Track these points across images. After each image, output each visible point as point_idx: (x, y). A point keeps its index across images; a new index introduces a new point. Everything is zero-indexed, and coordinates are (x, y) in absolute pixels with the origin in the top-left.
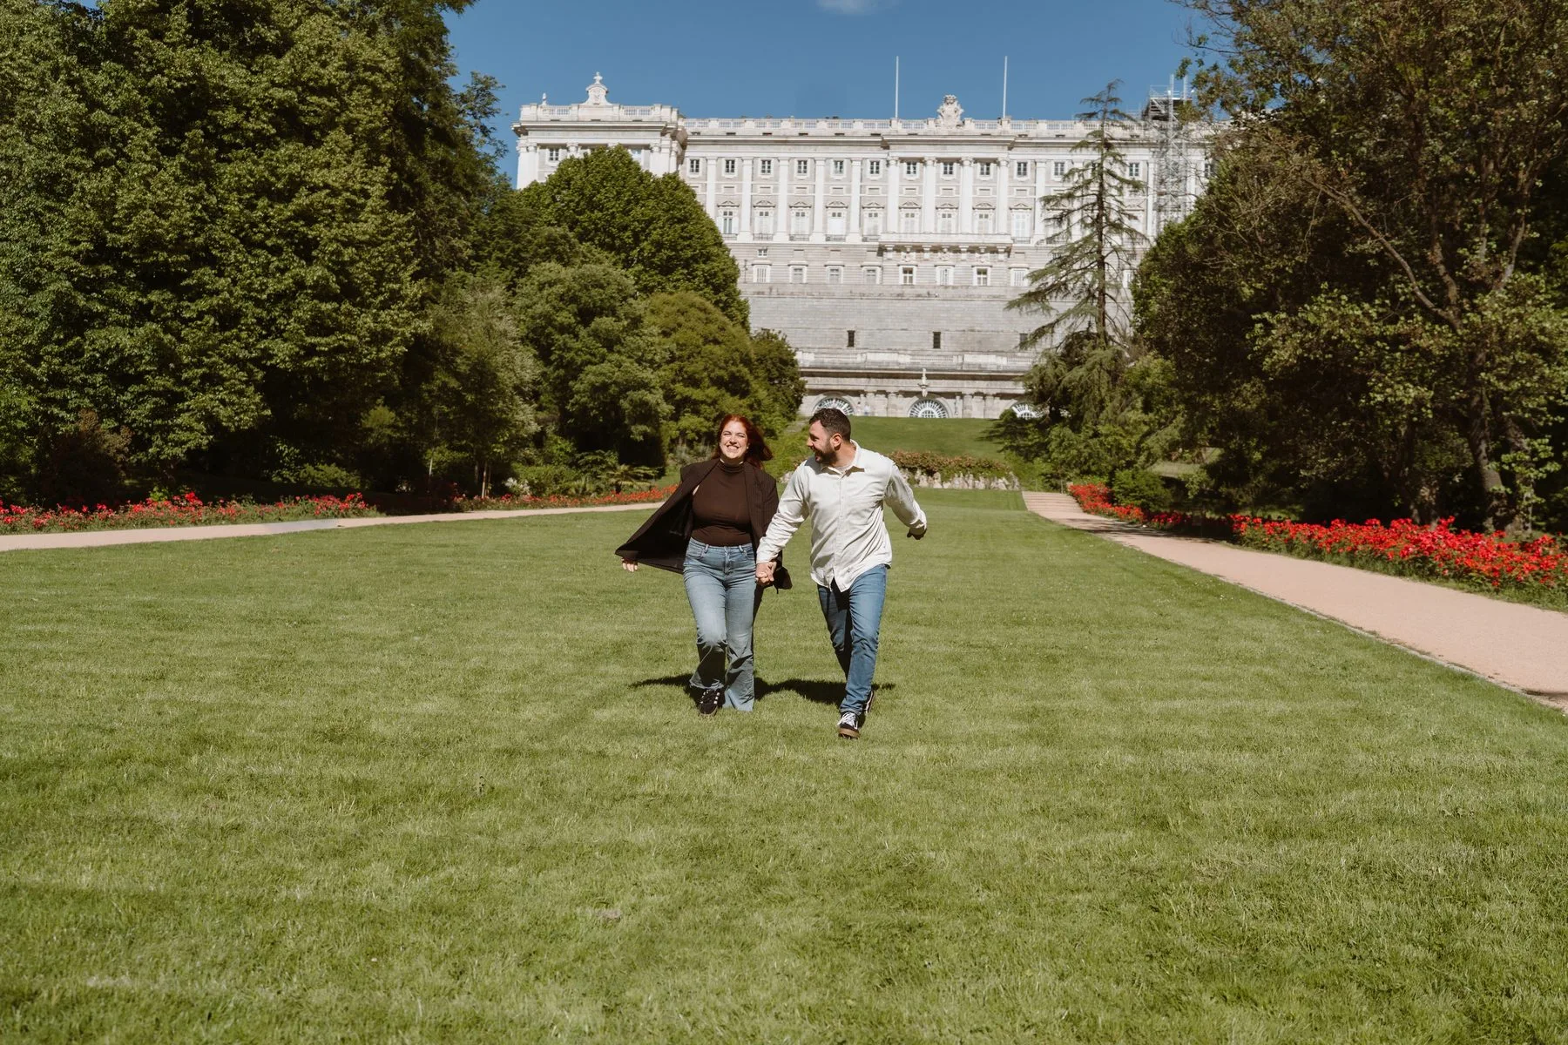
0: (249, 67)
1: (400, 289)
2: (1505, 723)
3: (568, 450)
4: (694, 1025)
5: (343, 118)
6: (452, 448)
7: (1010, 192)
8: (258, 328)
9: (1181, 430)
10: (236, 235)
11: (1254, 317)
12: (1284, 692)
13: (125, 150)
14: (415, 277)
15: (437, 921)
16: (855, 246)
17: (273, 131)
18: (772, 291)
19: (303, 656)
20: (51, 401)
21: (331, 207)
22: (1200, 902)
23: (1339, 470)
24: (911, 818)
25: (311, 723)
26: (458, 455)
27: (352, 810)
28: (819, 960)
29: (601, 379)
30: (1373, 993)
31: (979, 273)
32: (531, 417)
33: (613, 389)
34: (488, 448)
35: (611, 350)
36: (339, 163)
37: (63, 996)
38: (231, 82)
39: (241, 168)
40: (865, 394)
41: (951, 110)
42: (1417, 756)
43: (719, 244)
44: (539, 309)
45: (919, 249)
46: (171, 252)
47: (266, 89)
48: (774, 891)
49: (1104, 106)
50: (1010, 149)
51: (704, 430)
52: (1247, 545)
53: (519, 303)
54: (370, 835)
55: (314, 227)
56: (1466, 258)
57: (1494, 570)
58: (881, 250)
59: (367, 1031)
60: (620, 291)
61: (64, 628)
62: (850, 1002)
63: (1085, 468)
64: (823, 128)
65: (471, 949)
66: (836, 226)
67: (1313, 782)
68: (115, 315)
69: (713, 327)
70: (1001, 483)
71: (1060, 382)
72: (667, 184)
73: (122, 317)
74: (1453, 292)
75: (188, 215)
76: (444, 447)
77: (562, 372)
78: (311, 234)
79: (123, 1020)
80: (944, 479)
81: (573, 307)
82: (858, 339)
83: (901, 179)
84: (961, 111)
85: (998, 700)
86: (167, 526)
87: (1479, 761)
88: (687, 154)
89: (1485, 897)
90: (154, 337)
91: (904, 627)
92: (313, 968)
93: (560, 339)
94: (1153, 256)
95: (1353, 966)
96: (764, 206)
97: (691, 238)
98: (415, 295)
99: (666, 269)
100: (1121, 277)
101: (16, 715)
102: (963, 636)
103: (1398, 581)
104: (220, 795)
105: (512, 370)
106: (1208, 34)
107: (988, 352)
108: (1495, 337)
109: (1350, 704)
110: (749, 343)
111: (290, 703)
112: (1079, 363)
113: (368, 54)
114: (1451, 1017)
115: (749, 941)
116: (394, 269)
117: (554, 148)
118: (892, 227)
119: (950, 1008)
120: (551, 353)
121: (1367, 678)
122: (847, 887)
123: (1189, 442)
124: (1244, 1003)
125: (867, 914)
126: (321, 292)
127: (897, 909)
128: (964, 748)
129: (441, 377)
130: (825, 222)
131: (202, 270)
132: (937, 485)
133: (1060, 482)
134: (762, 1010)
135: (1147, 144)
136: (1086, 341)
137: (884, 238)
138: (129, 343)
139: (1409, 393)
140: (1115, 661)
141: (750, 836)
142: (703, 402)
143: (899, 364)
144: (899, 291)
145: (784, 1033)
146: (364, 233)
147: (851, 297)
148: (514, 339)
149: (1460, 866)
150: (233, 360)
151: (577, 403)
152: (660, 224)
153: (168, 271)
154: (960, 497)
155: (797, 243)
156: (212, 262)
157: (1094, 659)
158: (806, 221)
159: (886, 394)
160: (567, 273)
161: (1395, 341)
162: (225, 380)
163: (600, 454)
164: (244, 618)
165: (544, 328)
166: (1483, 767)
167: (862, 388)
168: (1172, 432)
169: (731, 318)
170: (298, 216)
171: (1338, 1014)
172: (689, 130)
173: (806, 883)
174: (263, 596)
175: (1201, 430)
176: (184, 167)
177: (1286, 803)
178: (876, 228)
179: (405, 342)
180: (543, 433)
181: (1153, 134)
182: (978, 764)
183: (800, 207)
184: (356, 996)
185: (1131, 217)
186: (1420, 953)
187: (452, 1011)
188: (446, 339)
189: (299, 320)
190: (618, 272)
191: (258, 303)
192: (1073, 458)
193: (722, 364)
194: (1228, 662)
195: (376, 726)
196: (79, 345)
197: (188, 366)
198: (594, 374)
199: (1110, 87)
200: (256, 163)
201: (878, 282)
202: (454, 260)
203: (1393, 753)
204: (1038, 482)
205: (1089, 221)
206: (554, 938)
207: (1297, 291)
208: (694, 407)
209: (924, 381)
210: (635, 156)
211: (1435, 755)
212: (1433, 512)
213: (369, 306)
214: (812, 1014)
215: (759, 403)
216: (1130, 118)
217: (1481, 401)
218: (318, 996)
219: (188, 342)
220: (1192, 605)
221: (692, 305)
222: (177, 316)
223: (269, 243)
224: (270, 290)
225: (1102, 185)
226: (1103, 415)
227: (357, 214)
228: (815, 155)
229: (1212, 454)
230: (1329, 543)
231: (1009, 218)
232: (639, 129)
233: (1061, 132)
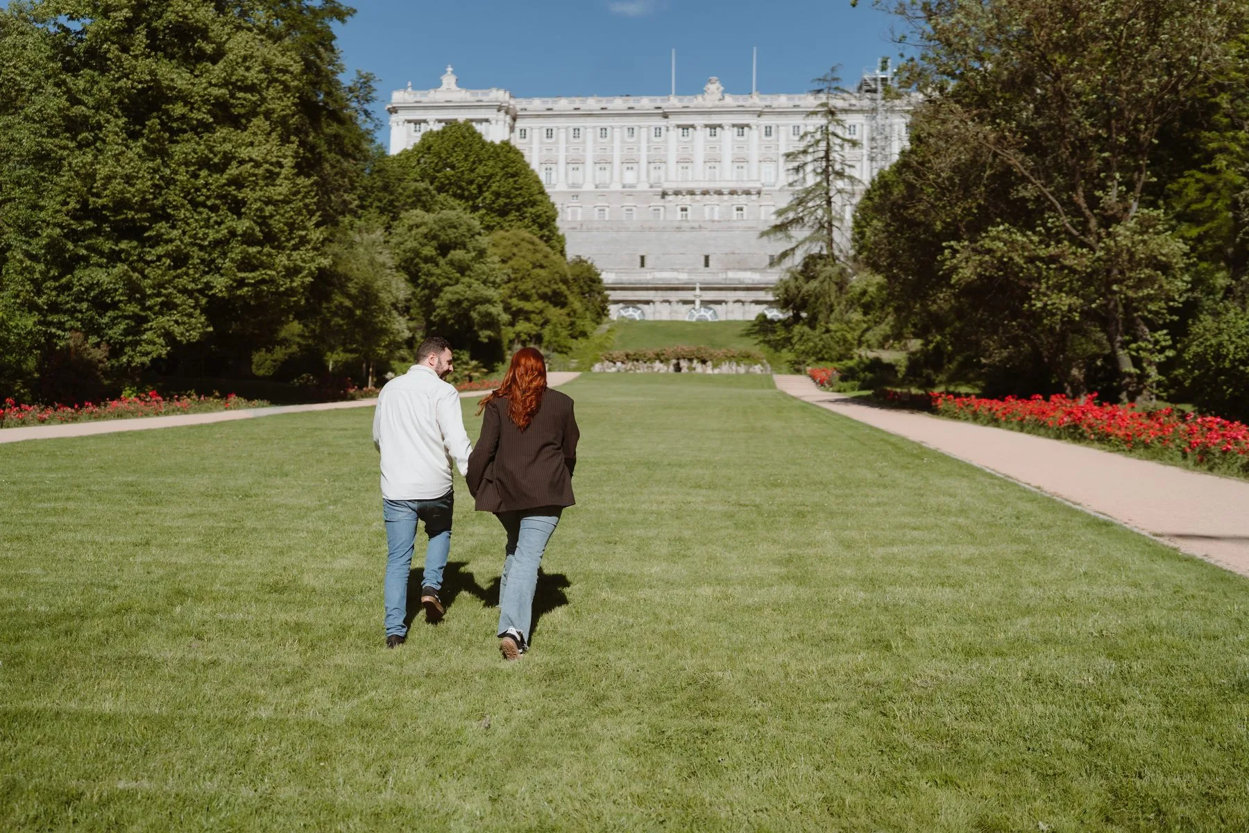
0: (192, 72)
1: (307, 235)
2: (1136, 561)
4: (555, 810)
5: (263, 108)
6: (346, 351)
7: (760, 149)
8: (202, 267)
9: (892, 327)
10: (185, 197)
11: (944, 244)
12: (973, 538)
13: (101, 135)
14: (317, 225)
15: (365, 733)
16: (644, 191)
17: (211, 120)
18: (582, 227)
19: (249, 524)
20: (50, 324)
21: (255, 175)
22: (916, 708)
23: (1009, 358)
24: (703, 645)
25: (260, 578)
26: (350, 356)
27: (296, 646)
28: (642, 758)
29: (457, 296)
30: (1044, 777)
31: (738, 210)
32: (404, 326)
33: (465, 304)
34: (374, 351)
35: (463, 275)
36: (260, 142)
37: (100, 797)
38: (179, 83)
39: (187, 148)
40: (654, 302)
41: (714, 88)
42: (1072, 589)
43: (542, 192)
44: (409, 245)
45: (692, 193)
46: (137, 211)
47: (205, 89)
48: (607, 705)
49: (829, 83)
50: (759, 116)
51: (534, 333)
52: (943, 415)
53: (394, 241)
54: (311, 666)
55: (243, 190)
56: (1101, 198)
57: (1128, 435)
58: (664, 194)
59: (322, 819)
60: (469, 230)
61: (71, 505)
62: (667, 791)
63: (820, 356)
64: (618, 104)
65: (391, 754)
66: (630, 177)
67: (996, 611)
68: (95, 259)
69: (539, 256)
70: (757, 369)
71: (799, 292)
72: (502, 148)
73: (100, 261)
74: (1093, 223)
75: (149, 183)
76: (340, 349)
77: (427, 292)
78: (240, 196)
79: (146, 813)
80: (715, 366)
81: (434, 243)
82: (647, 261)
83: (677, 141)
84: (722, 88)
85: (763, 549)
86: (137, 417)
87: (1117, 592)
88: (517, 125)
89: (1123, 701)
90: (125, 275)
91: (691, 491)
92: (279, 771)
93: (425, 267)
94: (868, 195)
95: (1028, 756)
96: (575, 163)
97: (521, 189)
98: (318, 239)
99: (503, 212)
100: (843, 211)
101: (45, 576)
102: (734, 497)
104: (199, 637)
105: (390, 291)
106: (907, 33)
107: (745, 270)
108: (1125, 256)
109: (1024, 547)
110: (566, 267)
111: (243, 562)
112: (814, 278)
113: (279, 61)
114: (1099, 795)
115: (591, 744)
116: (302, 221)
117: (417, 122)
118: (672, 177)
119: (738, 793)
120: (419, 278)
121: (1035, 526)
122: (660, 700)
123: (897, 335)
124: (950, 787)
125: (676, 722)
126: (249, 239)
127: (696, 717)
128: (739, 588)
129: (338, 299)
130: (621, 173)
131: (160, 224)
132: (709, 371)
133: (802, 367)
134: (603, 798)
135: (861, 111)
136: (819, 261)
137: (666, 186)
138: (107, 280)
139: (1064, 301)
140: (847, 515)
141: (588, 661)
142: (533, 312)
143: (679, 280)
144: (677, 224)
145: (621, 815)
146: (280, 194)
147: (643, 230)
148: (391, 268)
149: (1104, 676)
150: (184, 291)
151: (438, 314)
152: (498, 178)
153: (135, 225)
154: (728, 380)
155: (601, 191)
156: (168, 218)
157: (832, 514)
158: (607, 173)
159: (669, 302)
160: (429, 217)
161: (1052, 259)
162: (178, 305)
164: (202, 494)
165: (412, 259)
166: (1121, 598)
167: (651, 298)
168: (885, 328)
169: (553, 248)
170: (231, 182)
171: (1018, 793)
172: (518, 107)
173: (630, 698)
174: (215, 476)
175: (907, 327)
176: (145, 148)
177: (977, 629)
178: (659, 178)
179: (311, 274)
180: (413, 338)
181: (866, 103)
182: (750, 601)
183: (603, 163)
184: (312, 792)
185: (850, 166)
186: (1077, 745)
187: (381, 803)
188: (340, 269)
189: (232, 260)
190: (467, 217)
191: (202, 248)
192: (811, 348)
193: (547, 283)
194: (931, 514)
195: (308, 580)
196: (70, 282)
197: (150, 296)
198: (451, 293)
199: (833, 70)
200: (198, 144)
201: (662, 218)
202: (345, 209)
203: (1054, 587)
204: (785, 367)
205: (819, 170)
206: (452, 745)
207: (977, 226)
208: (526, 316)
209: (698, 292)
210: (479, 128)
211: (1085, 588)
212: (1082, 387)
213: (284, 248)
214: (640, 800)
215: (575, 311)
216: (848, 92)
217: (1116, 306)
218: (286, 792)
219: (149, 278)
220: (904, 467)
221: (523, 240)
222: (141, 259)
223: (209, 203)
224: (211, 238)
225: (828, 144)
226: (833, 316)
227: (274, 180)
228: (612, 124)
229: (915, 344)
230: (1004, 414)
231: (759, 169)
232: (481, 107)
233: (797, 103)
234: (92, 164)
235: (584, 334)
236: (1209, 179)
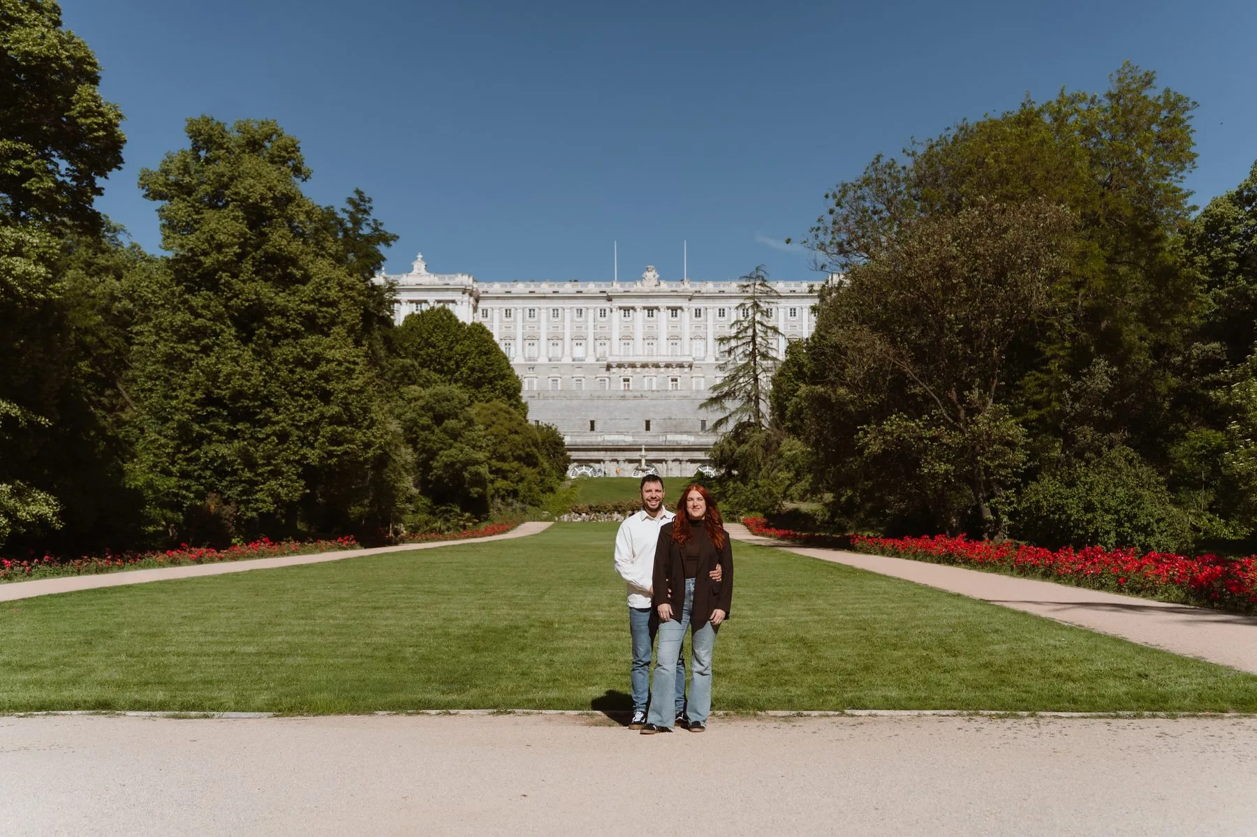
0: (286, 291)
3: (429, 504)
5: (340, 319)
7: (691, 328)
8: (299, 442)
9: (810, 484)
10: (285, 389)
11: (858, 427)
13: (219, 342)
16: (591, 364)
17: (303, 329)
18: (540, 395)
20: (182, 487)
21: (338, 371)
23: (906, 509)
29: (451, 459)
31: (672, 380)
33: (458, 466)
35: (455, 440)
36: (340, 346)
38: (277, 300)
39: (286, 350)
40: (604, 461)
41: (651, 276)
43: (509, 367)
44: (409, 415)
45: (633, 366)
46: (251, 400)
47: (299, 305)
49: (754, 281)
50: (690, 300)
51: (511, 489)
52: (860, 551)
55: (330, 383)
56: (968, 396)
57: (981, 558)
58: (609, 367)
60: (460, 403)
63: (751, 507)
64: (569, 288)
66: (579, 352)
68: (216, 437)
69: (515, 423)
71: (733, 454)
72: (476, 330)
73: (221, 438)
74: (962, 413)
75: (259, 378)
77: (424, 455)
78: (329, 387)
81: (430, 414)
82: (597, 426)
83: (620, 320)
84: (657, 276)
88: (479, 306)
90: (241, 448)
93: (424, 434)
94: (782, 369)
96: (531, 339)
97: (492, 364)
99: (478, 385)
103: (938, 565)
106: (826, 263)
107: (682, 433)
108: (985, 437)
110: (531, 431)
112: (744, 442)
118: (615, 351)
120: (417, 443)
123: (814, 491)
126: (336, 420)
130: (572, 349)
131: (267, 410)
133: (736, 516)
136: (748, 428)
137: (610, 359)
138: (227, 452)
139: (942, 468)
142: (509, 471)
143: (625, 442)
144: (622, 394)
146: (357, 386)
147: (592, 398)
148: (400, 437)
150: (287, 462)
151: (435, 474)
152: (473, 355)
153: (249, 411)
155: (554, 363)
156: (270, 404)
158: (559, 348)
159: (617, 461)
160: (426, 393)
161: (933, 439)
162: (283, 472)
163: (451, 506)
165: (412, 427)
167: (601, 458)
168: (804, 484)
169: (520, 414)
170: (321, 377)
172: (481, 290)
175: (821, 483)
176: (255, 351)
178: (605, 352)
183: (555, 339)
185: (772, 348)
189: (323, 437)
190: (457, 391)
191: (298, 428)
192: (743, 501)
193: (521, 447)
196: (197, 454)
197: (262, 465)
198: (447, 456)
199: (757, 269)
200: (295, 347)
201: (607, 388)
205: (747, 352)
207: (881, 413)
208: (504, 474)
209: (643, 453)
210: (451, 309)
212: (957, 531)
215: (544, 470)
217: (979, 471)
219: (261, 451)
221: (501, 410)
222: (254, 436)
223: (303, 393)
224: (306, 420)
225: (754, 330)
226: (760, 474)
227: (351, 375)
228: (564, 306)
229: (828, 497)
230: (903, 548)
231: (691, 346)
232: (447, 290)
233: (722, 289)
234: (216, 364)
235: (551, 490)
236: (1045, 377)
